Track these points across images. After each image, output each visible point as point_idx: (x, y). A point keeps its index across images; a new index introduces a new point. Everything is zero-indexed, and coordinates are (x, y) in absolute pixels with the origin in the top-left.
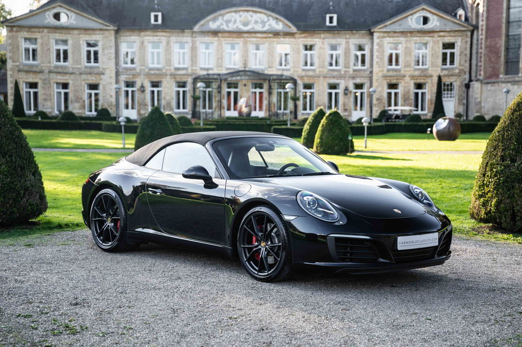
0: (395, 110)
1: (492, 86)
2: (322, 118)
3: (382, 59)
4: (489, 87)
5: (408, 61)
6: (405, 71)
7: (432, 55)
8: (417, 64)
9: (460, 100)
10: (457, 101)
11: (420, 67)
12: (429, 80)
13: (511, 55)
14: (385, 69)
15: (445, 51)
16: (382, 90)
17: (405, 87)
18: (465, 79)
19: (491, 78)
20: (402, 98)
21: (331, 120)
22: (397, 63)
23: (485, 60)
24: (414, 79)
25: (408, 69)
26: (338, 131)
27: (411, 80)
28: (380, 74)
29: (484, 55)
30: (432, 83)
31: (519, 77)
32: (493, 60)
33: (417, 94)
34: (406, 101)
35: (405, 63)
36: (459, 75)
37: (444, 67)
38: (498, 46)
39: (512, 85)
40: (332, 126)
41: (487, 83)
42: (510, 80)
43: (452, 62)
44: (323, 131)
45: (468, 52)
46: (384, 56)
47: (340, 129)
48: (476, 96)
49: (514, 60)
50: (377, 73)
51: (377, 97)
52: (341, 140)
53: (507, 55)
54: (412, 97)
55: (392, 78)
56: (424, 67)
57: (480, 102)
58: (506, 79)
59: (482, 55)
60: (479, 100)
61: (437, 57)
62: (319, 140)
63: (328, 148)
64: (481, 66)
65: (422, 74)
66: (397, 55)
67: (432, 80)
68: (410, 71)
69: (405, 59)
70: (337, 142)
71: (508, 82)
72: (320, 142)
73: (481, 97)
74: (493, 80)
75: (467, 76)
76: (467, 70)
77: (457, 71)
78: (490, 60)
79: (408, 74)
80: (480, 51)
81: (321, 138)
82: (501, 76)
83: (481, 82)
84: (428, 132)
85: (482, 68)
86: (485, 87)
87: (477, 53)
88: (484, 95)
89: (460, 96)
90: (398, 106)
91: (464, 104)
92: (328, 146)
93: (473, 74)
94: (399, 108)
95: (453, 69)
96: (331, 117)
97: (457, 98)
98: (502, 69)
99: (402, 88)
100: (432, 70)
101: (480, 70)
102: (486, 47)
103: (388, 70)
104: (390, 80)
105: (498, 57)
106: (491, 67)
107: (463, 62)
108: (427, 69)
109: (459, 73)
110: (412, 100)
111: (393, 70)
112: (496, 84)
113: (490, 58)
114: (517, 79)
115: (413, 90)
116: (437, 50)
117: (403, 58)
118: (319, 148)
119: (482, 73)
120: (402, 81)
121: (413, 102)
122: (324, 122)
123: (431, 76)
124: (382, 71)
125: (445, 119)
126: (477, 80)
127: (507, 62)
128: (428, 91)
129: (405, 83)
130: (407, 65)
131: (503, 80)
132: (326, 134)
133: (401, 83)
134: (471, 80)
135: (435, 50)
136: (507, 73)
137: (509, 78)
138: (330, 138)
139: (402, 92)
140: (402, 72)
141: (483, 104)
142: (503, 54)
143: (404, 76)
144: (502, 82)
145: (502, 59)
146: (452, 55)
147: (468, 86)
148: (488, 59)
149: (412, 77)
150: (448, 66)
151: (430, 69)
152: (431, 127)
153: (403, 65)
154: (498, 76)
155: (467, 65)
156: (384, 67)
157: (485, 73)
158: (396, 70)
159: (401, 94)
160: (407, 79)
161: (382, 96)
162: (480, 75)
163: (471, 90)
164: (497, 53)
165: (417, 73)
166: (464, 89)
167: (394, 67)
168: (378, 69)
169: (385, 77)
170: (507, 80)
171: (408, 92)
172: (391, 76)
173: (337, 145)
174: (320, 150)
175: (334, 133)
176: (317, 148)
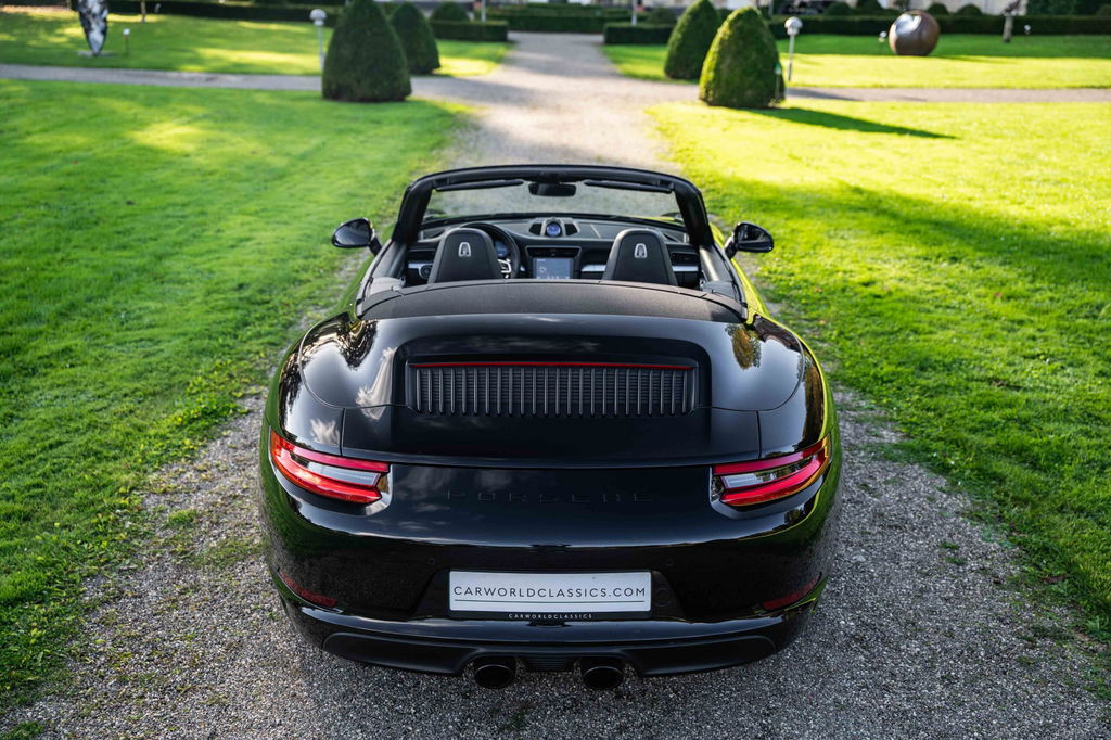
2: (720, 25)
21: (740, 29)
26: (754, 56)
40: (741, 43)
44: (721, 54)
47: (760, 51)
52: (760, 75)
62: (711, 75)
63: (733, 92)
70: (752, 79)
72: (714, 79)
81: (717, 70)
84: (881, 40)
92: (731, 87)
96: (740, 23)
118: (711, 93)
122: (724, 34)
125: (913, 16)
132: (728, 60)
138: (737, 70)
173: (751, 87)
174: (713, 95)
175: (746, 59)
176: (707, 92)
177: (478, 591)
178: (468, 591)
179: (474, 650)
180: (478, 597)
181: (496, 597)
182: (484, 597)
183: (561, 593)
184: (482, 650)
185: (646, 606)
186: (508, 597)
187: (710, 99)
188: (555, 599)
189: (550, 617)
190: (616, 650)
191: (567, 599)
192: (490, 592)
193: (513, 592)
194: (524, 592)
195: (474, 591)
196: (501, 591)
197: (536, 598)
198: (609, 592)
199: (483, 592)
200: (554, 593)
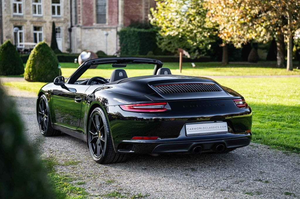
0: (21, 45)
1: (89, 31)
3: (9, 7)
4: (87, 31)
5: (28, 10)
6: (26, 17)
7: (45, 7)
8: (34, 12)
9: (66, 40)
10: (64, 40)
11: (37, 15)
12: (44, 25)
13: (100, 10)
14: (12, 15)
15: (54, 5)
16: (10, 30)
17: (27, 29)
18: (68, 25)
19: (88, 25)
20: (25, 37)
21: (42, 51)
22: (20, 11)
23: (83, 13)
24: (33, 24)
25: (28, 16)
26: (49, 61)
27: (31, 24)
28: (8, 19)
29: (82, 9)
30: (46, 27)
31: (106, 25)
32: (88, 12)
33: (35, 34)
34: (28, 39)
35: (26, 12)
36: (64, 22)
37: (54, 16)
38: (91, 3)
39: (102, 30)
40: (43, 56)
41: (85, 29)
42: (101, 27)
43: (59, 13)
45: (69, 6)
46: (10, 5)
48: (78, 37)
49: (103, 13)
50: (6, 18)
51: (7, 35)
52: (53, 69)
53: (97, 10)
54: (32, 36)
55: (17, 22)
56: (40, 15)
57: (81, 42)
58: (97, 26)
59: (81, 9)
60: (80, 40)
61: (49, 8)
63: (42, 75)
64: (80, 17)
65: (39, 20)
66: (20, 5)
67: (46, 25)
68: (30, 17)
69: (26, 8)
70: (49, 70)
71: (100, 28)
72: (32, 71)
73: (81, 38)
74: (89, 27)
75: (69, 23)
76: (69, 19)
77: (63, 19)
78: (86, 13)
79: (29, 19)
80: (78, 6)
81: (33, 67)
82: (94, 24)
83: (81, 27)
84: (75, 62)
85: (81, 18)
86: (84, 31)
87: (76, 8)
88: (83, 37)
89: (66, 37)
90: (22, 42)
91: (68, 43)
92: (41, 74)
93: (74, 22)
94: (24, 43)
95: (60, 18)
96: (41, 48)
97: (63, 38)
98: (95, 19)
99: (25, 30)
100: (46, 18)
101: (80, 20)
102: (83, 4)
103: (14, 16)
104: (16, 24)
105: (92, 11)
106: (86, 18)
107: (66, 13)
108: (42, 17)
109: (64, 20)
110: (32, 38)
111: (18, 16)
112: (91, 30)
113: (86, 11)
114: (105, 26)
115: (33, 31)
116: (48, 3)
117: (25, 7)
118: (31, 77)
119: (81, 21)
120: (25, 25)
121: (33, 39)
122: (35, 53)
123: (45, 22)
124: (10, 16)
125: (87, 52)
126: (78, 26)
127: (97, 15)
128: (44, 32)
129: (27, 26)
130: (28, 13)
131: (95, 27)
132: (38, 63)
133: (24, 25)
134: (72, 26)
135: (47, 4)
136: (98, 22)
137: (100, 26)
138: (43, 67)
139: (25, 32)
140: (25, 18)
141: (83, 43)
142: (94, 9)
143: (26, 21)
144: (96, 28)
145: (94, 13)
146: (59, 8)
147: (70, 30)
148: (84, 12)
149: (32, 22)
150: (56, 15)
151: (44, 17)
152: (77, 58)
153: (25, 13)
154: (92, 24)
155: (69, 15)
156: (10, 13)
157: (83, 21)
158: (20, 16)
159: (25, 34)
160: (28, 23)
161: (10, 35)
162: (80, 23)
163: (72, 33)
164: (91, 8)
165: (35, 19)
166: (68, 32)
167: (18, 13)
168: (6, 15)
169: (12, 21)
170: (99, 27)
171: (30, 32)
172: (16, 21)
174: (32, 78)
175: (46, 62)
176: (29, 76)
177: (193, 129)
178: (190, 129)
179: (193, 143)
180: (193, 130)
181: (197, 130)
182: (194, 130)
183: (210, 128)
184: (194, 143)
185: (227, 130)
186: (199, 130)
187: (31, 79)
188: (209, 129)
189: (209, 134)
190: (223, 141)
191: (211, 129)
192: (195, 129)
193: (200, 128)
194: (202, 128)
195: (192, 129)
196: (198, 128)
197: (205, 129)
198: (219, 127)
199: (194, 129)
200: (209, 128)
